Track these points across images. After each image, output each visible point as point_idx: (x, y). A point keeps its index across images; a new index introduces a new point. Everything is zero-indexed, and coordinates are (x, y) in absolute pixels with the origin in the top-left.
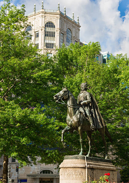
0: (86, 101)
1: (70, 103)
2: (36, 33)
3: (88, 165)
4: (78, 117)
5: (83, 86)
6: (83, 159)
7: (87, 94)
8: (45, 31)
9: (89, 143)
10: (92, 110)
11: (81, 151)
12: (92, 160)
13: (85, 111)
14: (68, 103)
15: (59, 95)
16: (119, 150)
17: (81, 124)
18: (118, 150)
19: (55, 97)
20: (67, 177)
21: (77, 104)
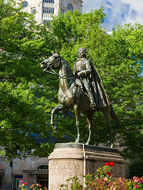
0: (84, 71)
1: (62, 73)
2: (33, 9)
3: (87, 156)
4: (74, 92)
5: (81, 52)
6: (81, 148)
7: (87, 62)
8: (43, 6)
9: (89, 127)
10: (93, 83)
11: (78, 137)
12: (92, 149)
13: (83, 84)
14: (60, 72)
15: (48, 62)
16: (128, 140)
17: (78, 101)
18: (126, 140)
19: (42, 64)
20: (58, 172)
21: (73, 75)
